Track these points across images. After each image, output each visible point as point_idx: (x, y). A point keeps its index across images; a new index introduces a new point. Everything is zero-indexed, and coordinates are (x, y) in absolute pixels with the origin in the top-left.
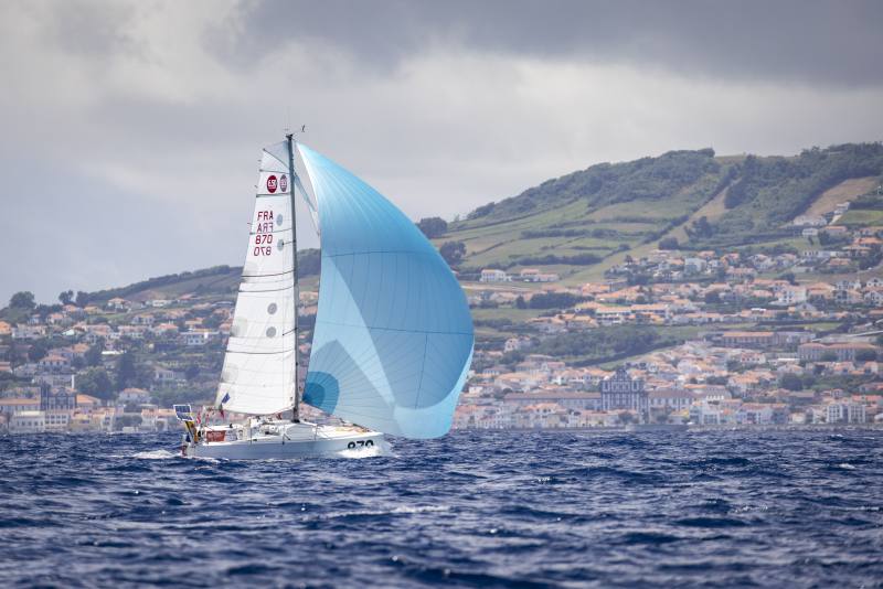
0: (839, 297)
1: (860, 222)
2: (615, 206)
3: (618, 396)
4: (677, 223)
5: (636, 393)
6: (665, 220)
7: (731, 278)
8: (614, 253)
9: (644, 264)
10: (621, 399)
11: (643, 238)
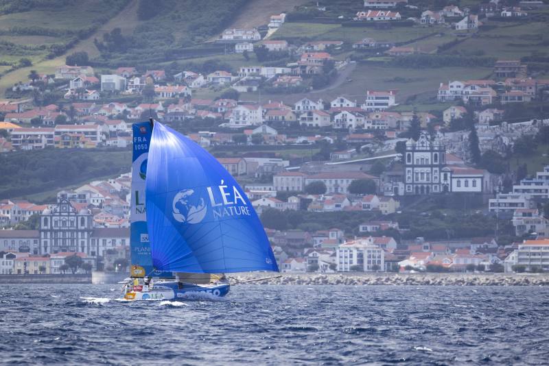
0: (304, 119)
1: (303, 36)
2: (10, 15)
3: (60, 235)
4: (83, 36)
5: (83, 231)
6: (70, 33)
7: (160, 97)
8: (15, 68)
9: (51, 81)
10: (64, 239)
11: (46, 53)
